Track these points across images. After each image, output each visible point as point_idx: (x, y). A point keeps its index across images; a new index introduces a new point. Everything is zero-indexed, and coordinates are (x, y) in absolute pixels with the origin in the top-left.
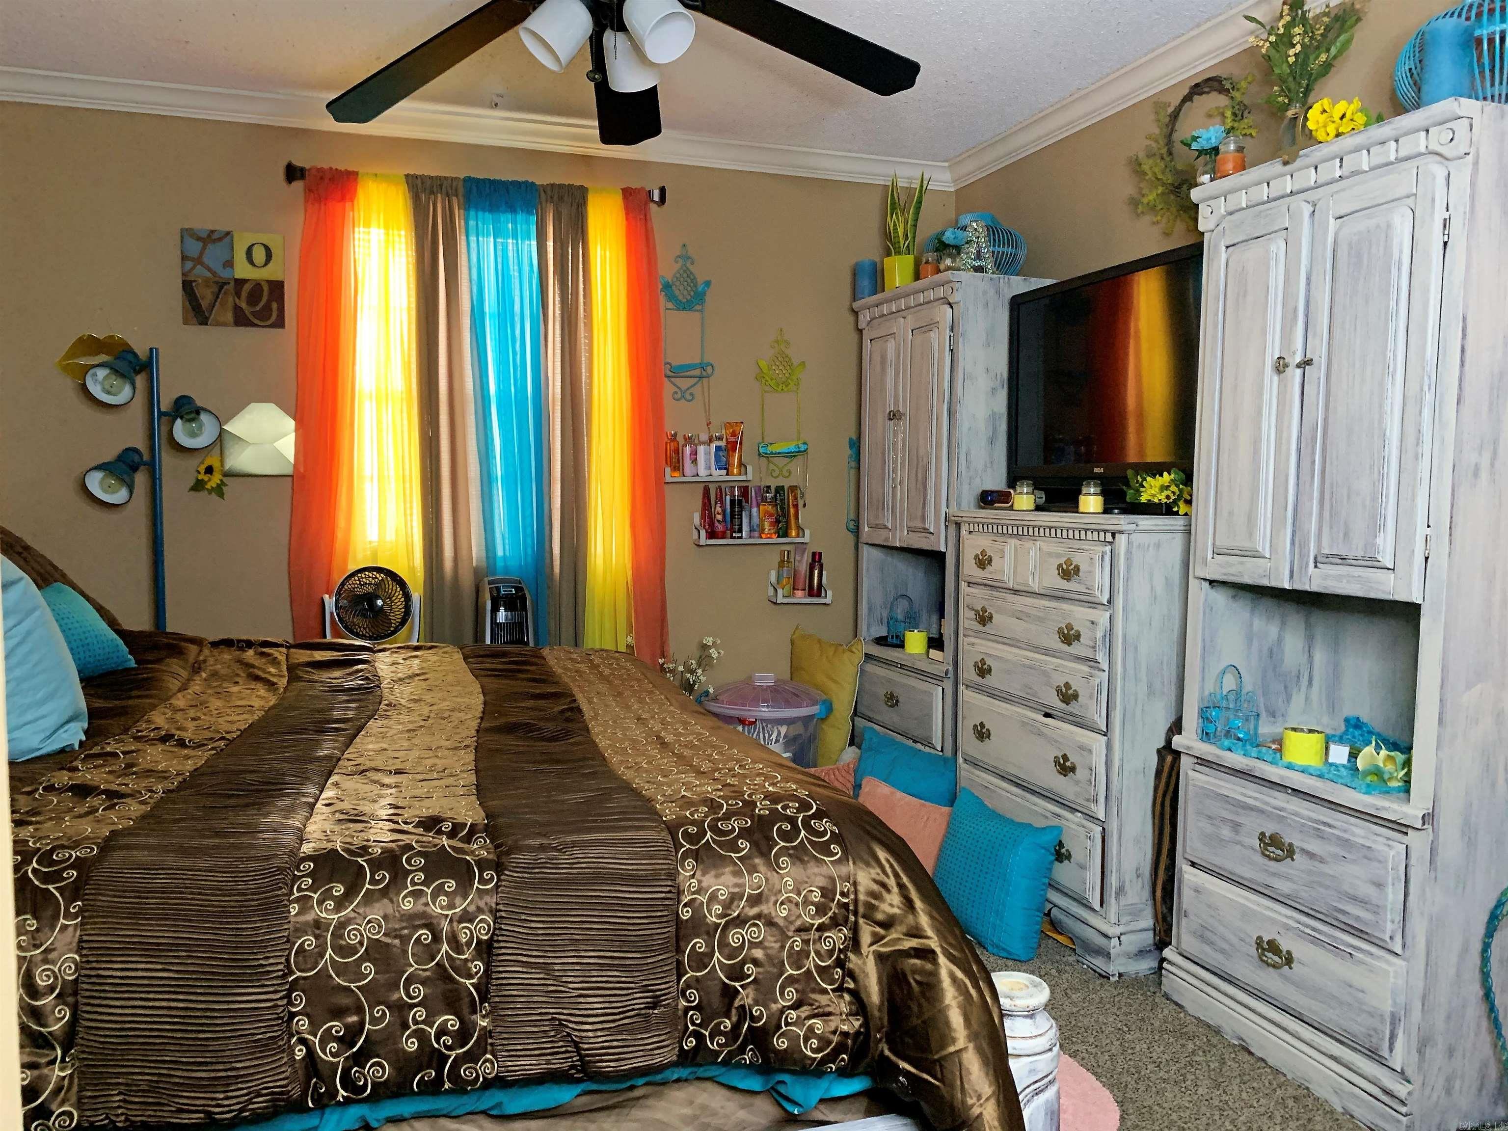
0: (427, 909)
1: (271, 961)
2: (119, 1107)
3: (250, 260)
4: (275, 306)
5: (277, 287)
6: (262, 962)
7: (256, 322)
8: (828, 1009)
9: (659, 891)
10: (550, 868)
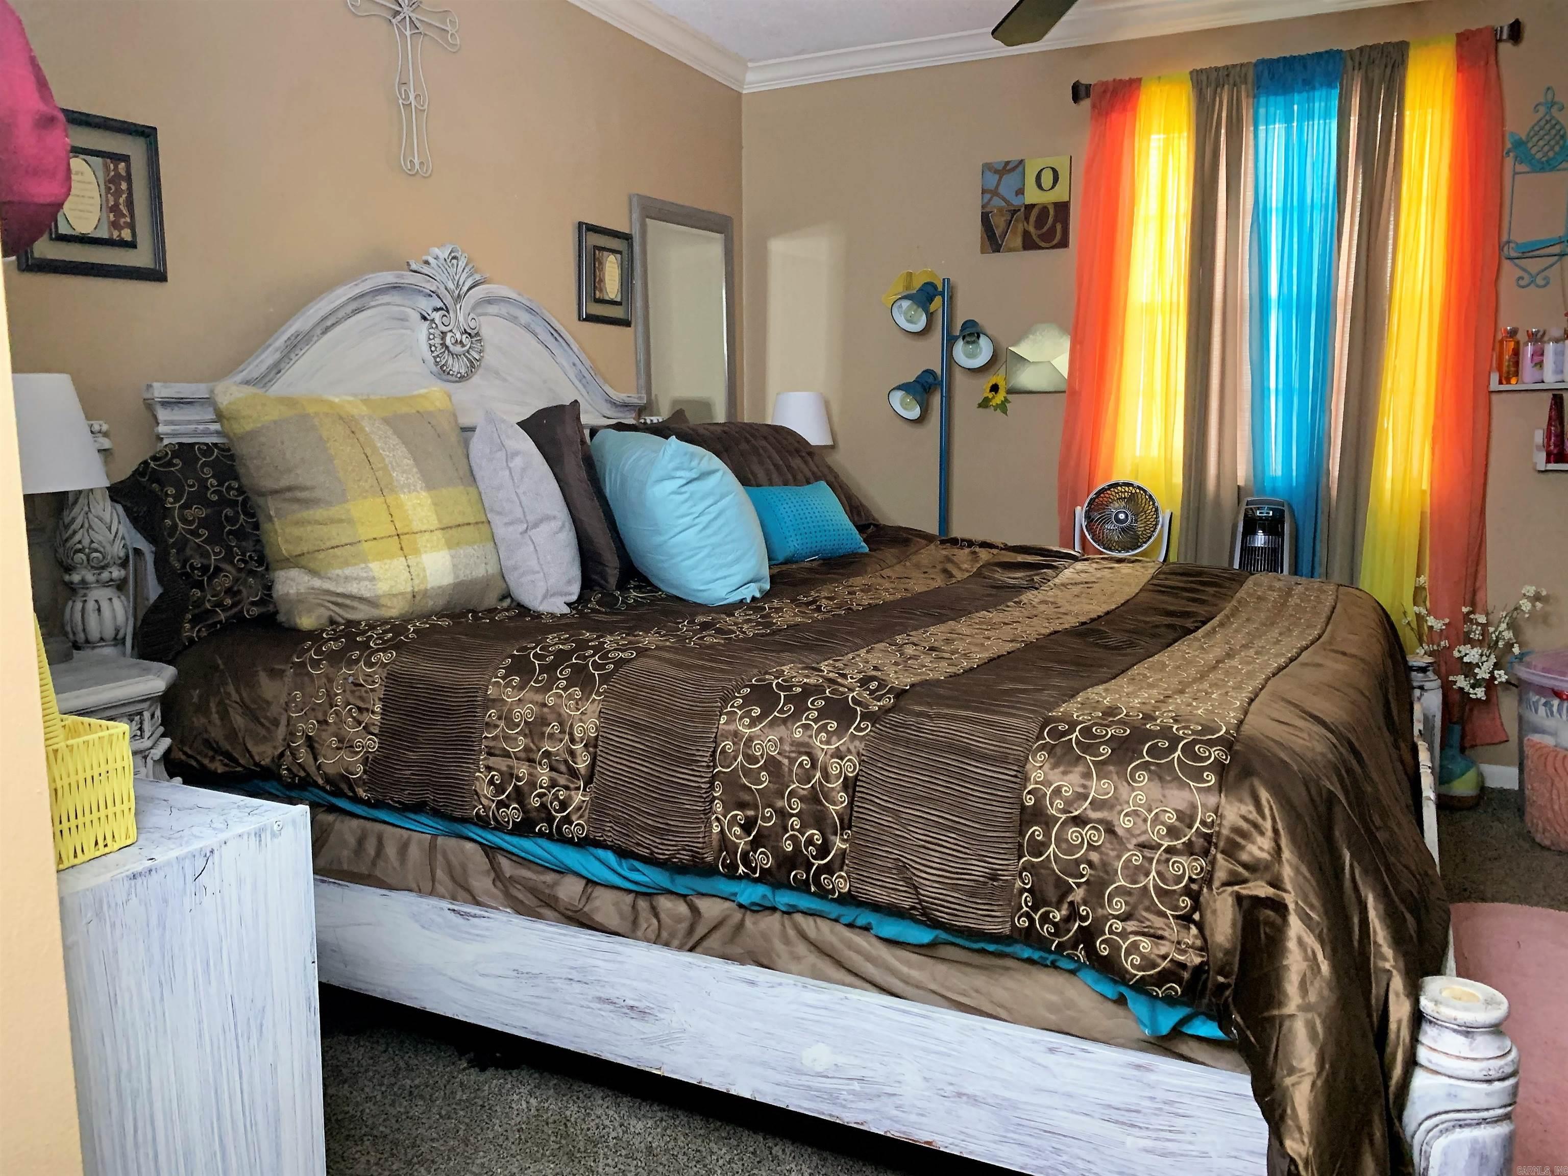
0: (810, 741)
1: (701, 753)
2: (609, 831)
3: (1040, 186)
4: (1059, 227)
5: (1063, 208)
6: (694, 752)
7: (1043, 244)
8: (1160, 932)
9: (1006, 774)
10: (914, 730)
